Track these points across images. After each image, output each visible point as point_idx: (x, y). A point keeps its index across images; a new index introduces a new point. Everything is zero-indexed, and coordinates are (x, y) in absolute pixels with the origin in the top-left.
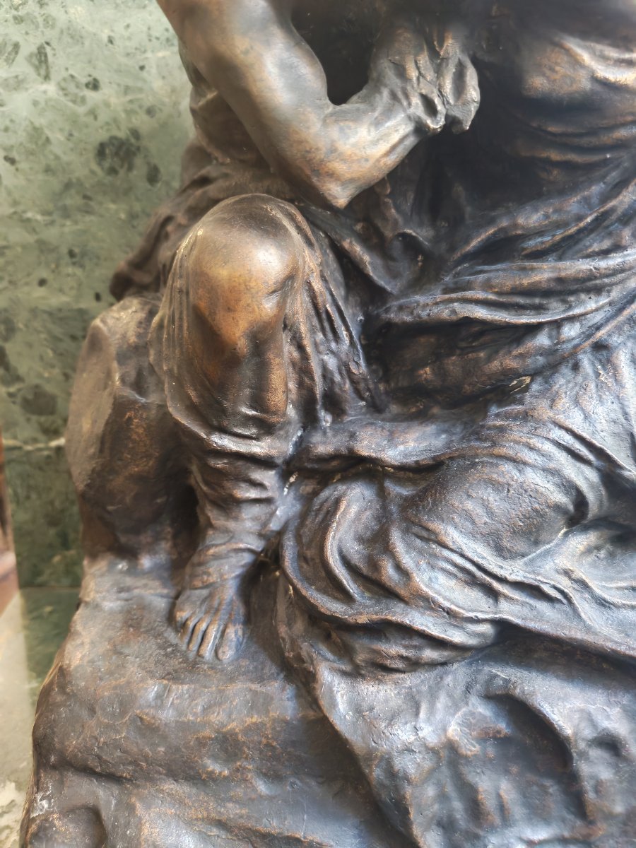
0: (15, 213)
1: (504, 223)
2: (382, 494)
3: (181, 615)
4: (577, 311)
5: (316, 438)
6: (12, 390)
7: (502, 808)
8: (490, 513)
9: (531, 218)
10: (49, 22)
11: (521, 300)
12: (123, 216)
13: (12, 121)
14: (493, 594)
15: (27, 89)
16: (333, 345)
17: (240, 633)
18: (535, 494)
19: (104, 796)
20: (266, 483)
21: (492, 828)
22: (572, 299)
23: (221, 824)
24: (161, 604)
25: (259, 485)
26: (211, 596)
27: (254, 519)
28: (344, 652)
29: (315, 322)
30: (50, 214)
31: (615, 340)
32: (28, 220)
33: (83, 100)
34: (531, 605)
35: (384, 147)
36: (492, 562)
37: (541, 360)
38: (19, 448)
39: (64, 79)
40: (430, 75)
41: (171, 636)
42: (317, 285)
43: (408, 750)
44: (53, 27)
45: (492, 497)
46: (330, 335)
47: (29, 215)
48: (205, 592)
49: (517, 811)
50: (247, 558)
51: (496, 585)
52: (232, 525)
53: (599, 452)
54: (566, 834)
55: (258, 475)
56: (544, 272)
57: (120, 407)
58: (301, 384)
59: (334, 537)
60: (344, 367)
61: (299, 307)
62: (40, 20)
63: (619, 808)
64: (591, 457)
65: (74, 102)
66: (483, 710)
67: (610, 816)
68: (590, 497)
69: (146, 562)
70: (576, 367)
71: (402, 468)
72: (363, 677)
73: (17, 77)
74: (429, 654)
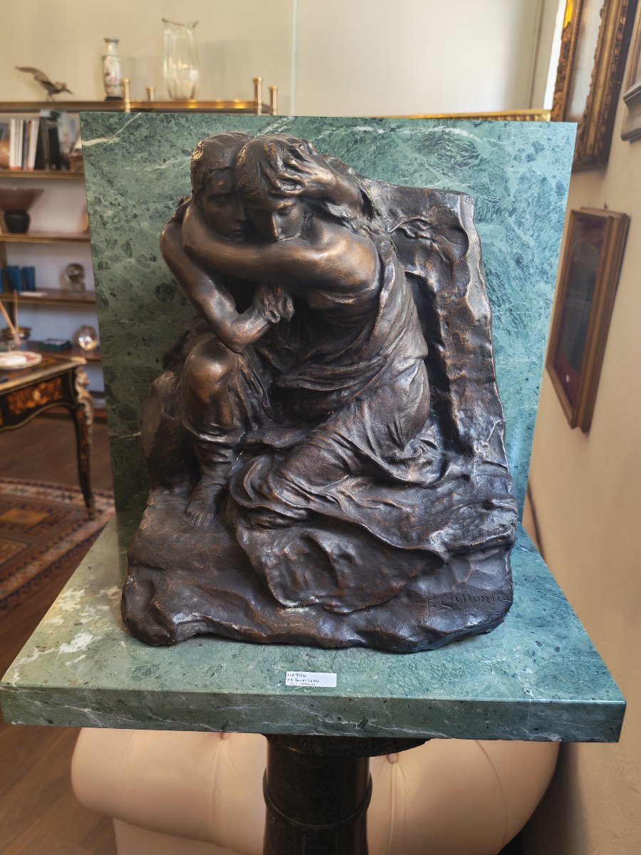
0: (115, 320)
1: (319, 348)
2: (273, 460)
3: (189, 510)
4: (345, 386)
5: (250, 435)
6: (114, 407)
7: (305, 581)
8: (306, 467)
9: (328, 347)
10: (131, 229)
11: (322, 381)
12: (169, 321)
13: (114, 276)
14: (308, 500)
15: (121, 261)
16: (256, 395)
17: (212, 517)
18: (324, 459)
19: (155, 576)
20: (227, 455)
21: (302, 589)
22: (343, 381)
23: (199, 586)
24: (183, 508)
25: (224, 456)
26: (203, 503)
27: (222, 471)
28: (248, 520)
29: (246, 385)
30: (133, 320)
31: (364, 397)
32: (123, 323)
33: (149, 266)
34: (323, 505)
35: (255, 332)
36: (306, 486)
37: (335, 405)
38: (117, 437)
39: (139, 256)
40: (273, 303)
41: (185, 519)
42: (246, 371)
43: (268, 555)
44: (133, 232)
45: (307, 461)
46: (254, 391)
47: (123, 321)
48: (200, 502)
49: (312, 584)
50: (218, 488)
51: (308, 495)
52: (212, 473)
53: (350, 443)
54: (332, 594)
55: (223, 452)
56: (329, 370)
57: (164, 422)
58: (241, 412)
59: (248, 477)
60: (260, 404)
61: (237, 381)
62: (127, 229)
63: (352, 585)
64: (348, 446)
65: (144, 267)
66: (299, 542)
67: (348, 587)
68: (349, 461)
69: (177, 490)
70: (349, 408)
71: (281, 449)
72: (254, 529)
73: (116, 255)
74: (279, 521)
